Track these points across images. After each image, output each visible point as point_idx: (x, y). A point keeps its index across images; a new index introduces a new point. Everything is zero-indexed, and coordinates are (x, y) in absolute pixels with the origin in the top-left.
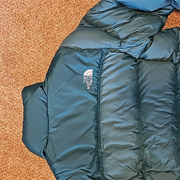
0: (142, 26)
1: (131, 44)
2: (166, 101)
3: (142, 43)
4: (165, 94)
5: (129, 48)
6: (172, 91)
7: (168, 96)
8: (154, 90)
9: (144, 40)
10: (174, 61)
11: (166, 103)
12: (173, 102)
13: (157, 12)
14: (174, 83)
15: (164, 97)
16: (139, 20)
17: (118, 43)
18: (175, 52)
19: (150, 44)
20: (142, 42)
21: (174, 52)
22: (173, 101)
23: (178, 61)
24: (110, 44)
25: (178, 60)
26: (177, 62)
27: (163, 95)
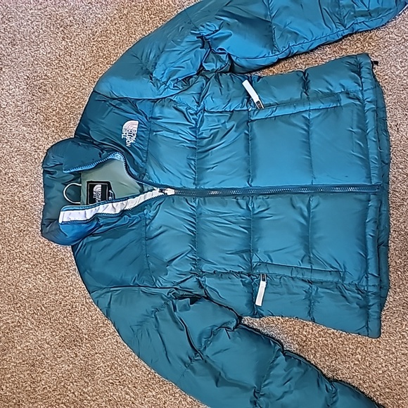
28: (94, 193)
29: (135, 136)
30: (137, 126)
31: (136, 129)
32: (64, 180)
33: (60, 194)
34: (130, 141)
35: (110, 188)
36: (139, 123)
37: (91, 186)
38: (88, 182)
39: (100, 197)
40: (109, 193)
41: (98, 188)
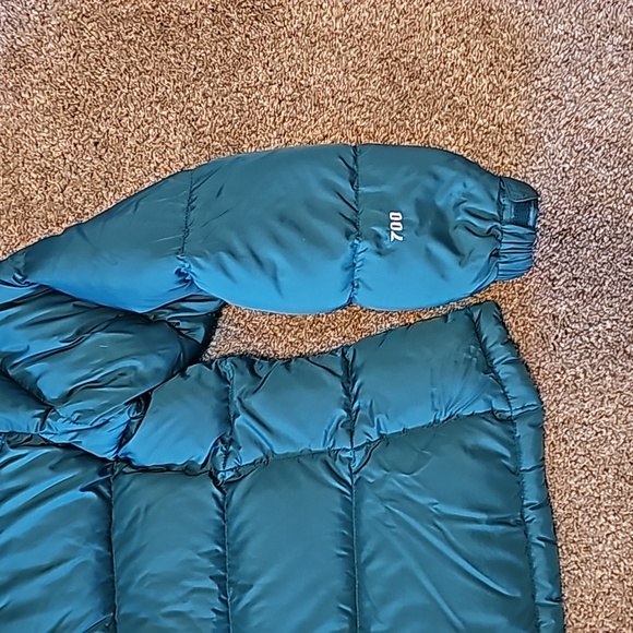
0: (111, 362)
1: (74, 422)
2: (191, 612)
3: (107, 422)
4: (184, 587)
5: (74, 434)
6: (211, 577)
7: (195, 595)
8: (154, 575)
9: (111, 412)
10: (219, 476)
11: (190, 619)
12: (214, 615)
13: (168, 311)
14: (219, 548)
15: (183, 600)
16: (101, 341)
17: (36, 416)
18: (223, 442)
19: (136, 421)
20: (107, 418)
21: (220, 444)
22: (214, 610)
23: (232, 474)
24: (8, 421)
25: (232, 470)
26: (227, 477)
27: (181, 593)
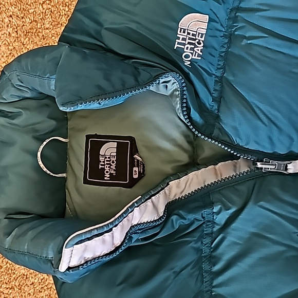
28: (102, 159)
29: (201, 47)
30: (205, 26)
31: (204, 32)
32: (37, 131)
33: (28, 158)
34: (191, 54)
35: (135, 150)
36: (210, 20)
37: (95, 144)
38: (88, 137)
39: (113, 167)
40: (132, 159)
41: (109, 150)
